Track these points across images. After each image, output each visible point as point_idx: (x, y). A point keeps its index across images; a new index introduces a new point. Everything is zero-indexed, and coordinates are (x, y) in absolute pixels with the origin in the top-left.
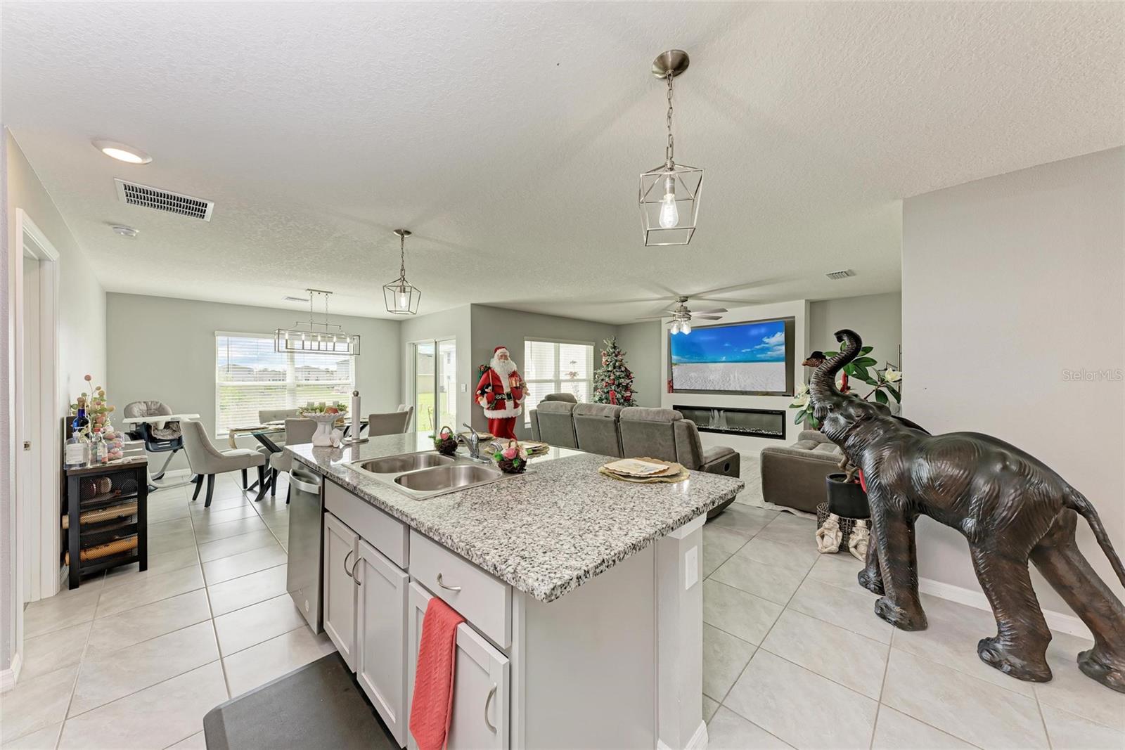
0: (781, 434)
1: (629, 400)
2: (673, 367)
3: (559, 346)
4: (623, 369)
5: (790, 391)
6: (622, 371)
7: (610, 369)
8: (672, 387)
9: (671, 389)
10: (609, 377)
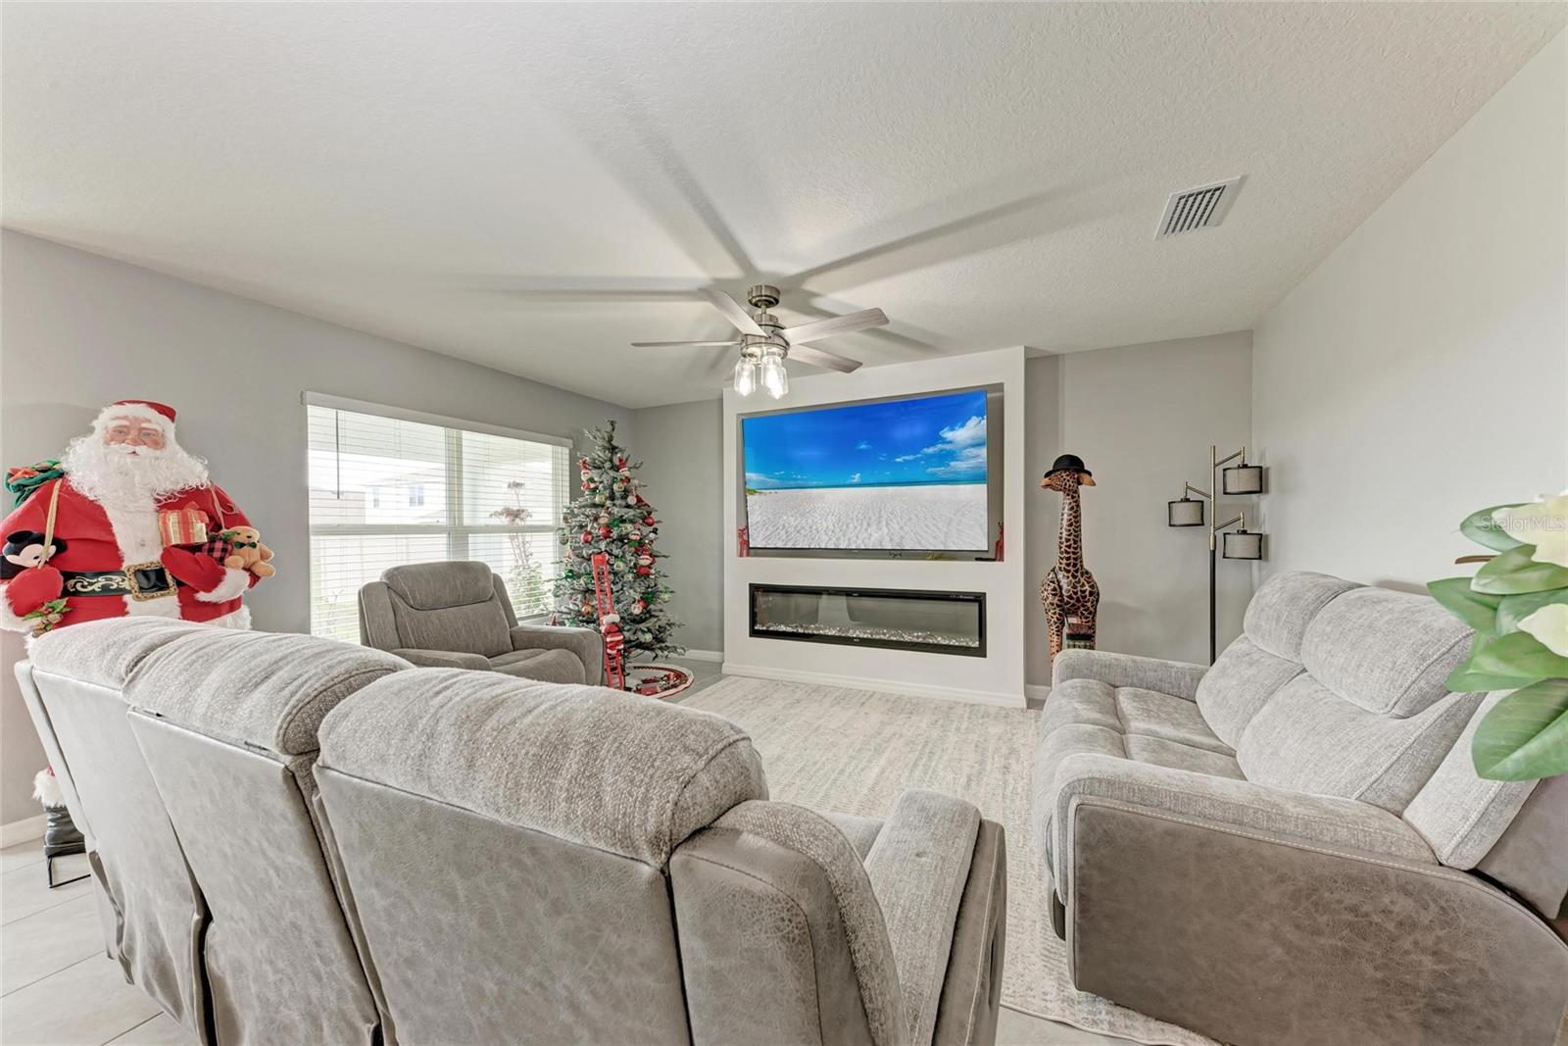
0: (977, 644)
1: (647, 575)
2: (749, 497)
3: (460, 439)
4: (632, 500)
5: (997, 552)
6: (628, 506)
7: (597, 500)
8: (747, 542)
9: (746, 549)
10: (596, 519)
